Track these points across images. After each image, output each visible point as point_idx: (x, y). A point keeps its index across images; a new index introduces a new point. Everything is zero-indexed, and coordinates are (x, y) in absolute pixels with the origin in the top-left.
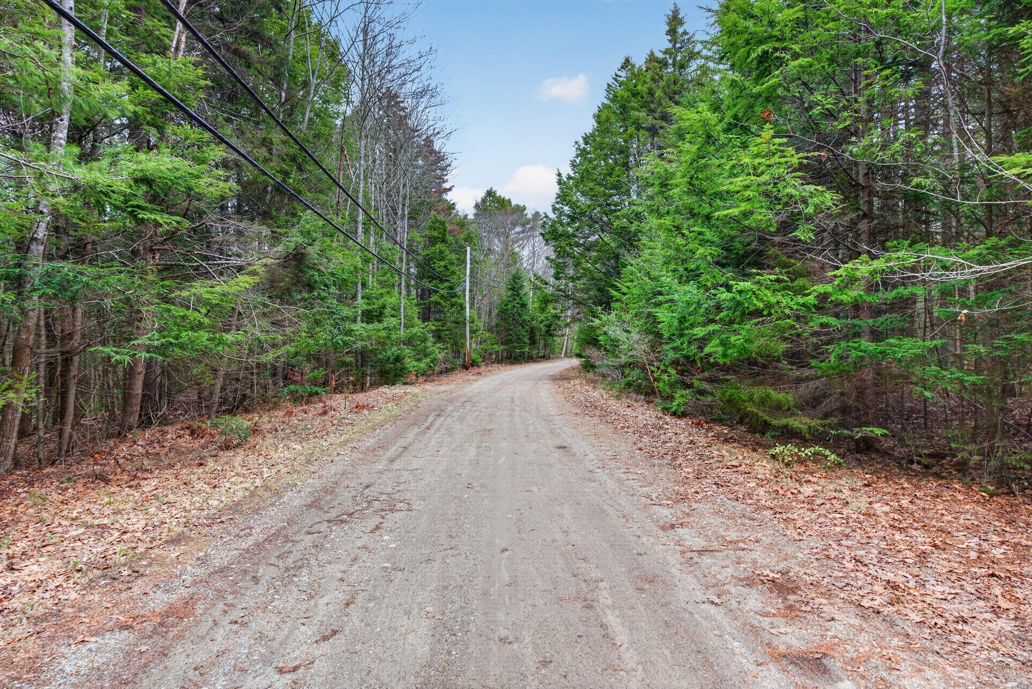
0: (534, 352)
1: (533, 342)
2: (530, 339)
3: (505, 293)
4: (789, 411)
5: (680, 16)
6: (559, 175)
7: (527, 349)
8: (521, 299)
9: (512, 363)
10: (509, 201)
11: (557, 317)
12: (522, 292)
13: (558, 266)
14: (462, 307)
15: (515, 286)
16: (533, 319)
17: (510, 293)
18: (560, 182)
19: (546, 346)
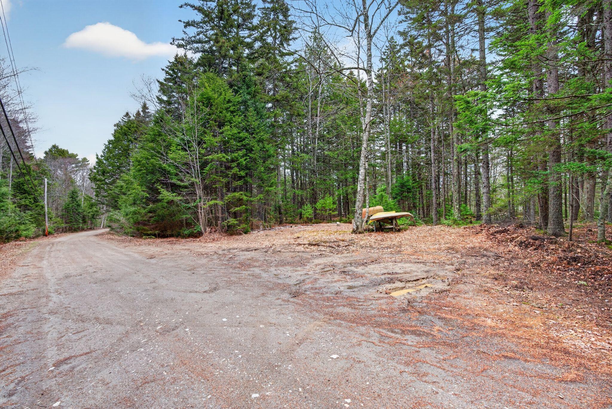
0: (85, 227)
1: (84, 221)
2: (83, 220)
3: (67, 199)
4: (148, 231)
5: (147, 106)
6: (97, 155)
7: (81, 225)
8: (77, 202)
9: (72, 232)
10: (67, 152)
11: (97, 211)
12: (78, 199)
13: (97, 192)
14: (43, 207)
15: (73, 196)
16: (84, 211)
17: (70, 199)
18: (97, 158)
19: (92, 223)
